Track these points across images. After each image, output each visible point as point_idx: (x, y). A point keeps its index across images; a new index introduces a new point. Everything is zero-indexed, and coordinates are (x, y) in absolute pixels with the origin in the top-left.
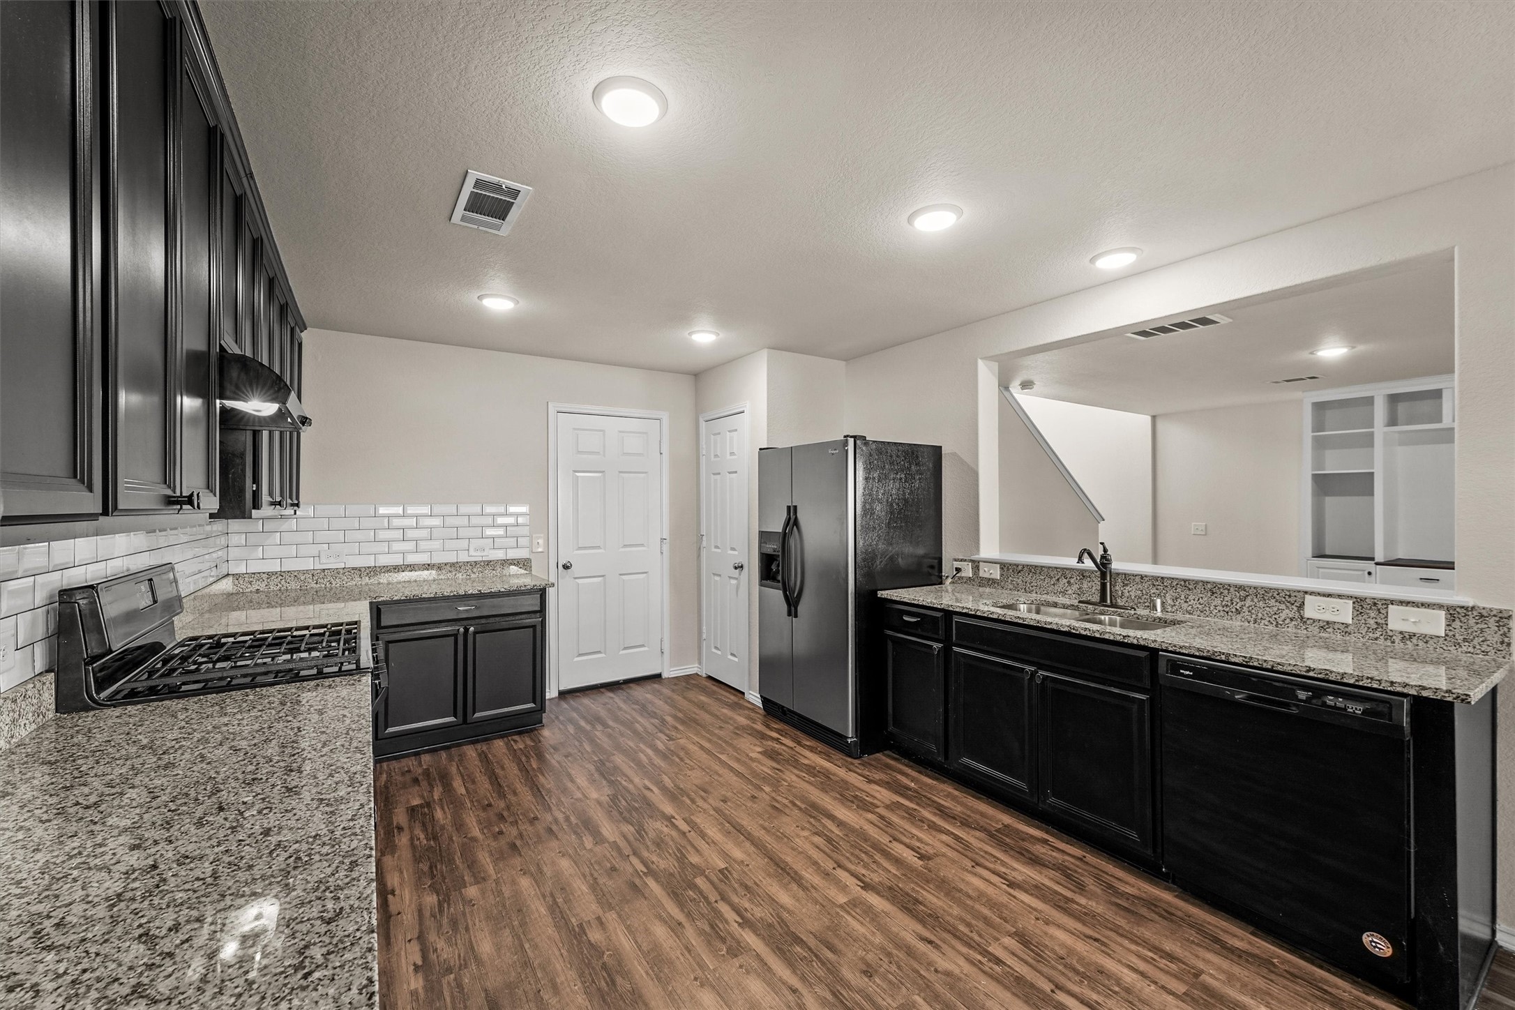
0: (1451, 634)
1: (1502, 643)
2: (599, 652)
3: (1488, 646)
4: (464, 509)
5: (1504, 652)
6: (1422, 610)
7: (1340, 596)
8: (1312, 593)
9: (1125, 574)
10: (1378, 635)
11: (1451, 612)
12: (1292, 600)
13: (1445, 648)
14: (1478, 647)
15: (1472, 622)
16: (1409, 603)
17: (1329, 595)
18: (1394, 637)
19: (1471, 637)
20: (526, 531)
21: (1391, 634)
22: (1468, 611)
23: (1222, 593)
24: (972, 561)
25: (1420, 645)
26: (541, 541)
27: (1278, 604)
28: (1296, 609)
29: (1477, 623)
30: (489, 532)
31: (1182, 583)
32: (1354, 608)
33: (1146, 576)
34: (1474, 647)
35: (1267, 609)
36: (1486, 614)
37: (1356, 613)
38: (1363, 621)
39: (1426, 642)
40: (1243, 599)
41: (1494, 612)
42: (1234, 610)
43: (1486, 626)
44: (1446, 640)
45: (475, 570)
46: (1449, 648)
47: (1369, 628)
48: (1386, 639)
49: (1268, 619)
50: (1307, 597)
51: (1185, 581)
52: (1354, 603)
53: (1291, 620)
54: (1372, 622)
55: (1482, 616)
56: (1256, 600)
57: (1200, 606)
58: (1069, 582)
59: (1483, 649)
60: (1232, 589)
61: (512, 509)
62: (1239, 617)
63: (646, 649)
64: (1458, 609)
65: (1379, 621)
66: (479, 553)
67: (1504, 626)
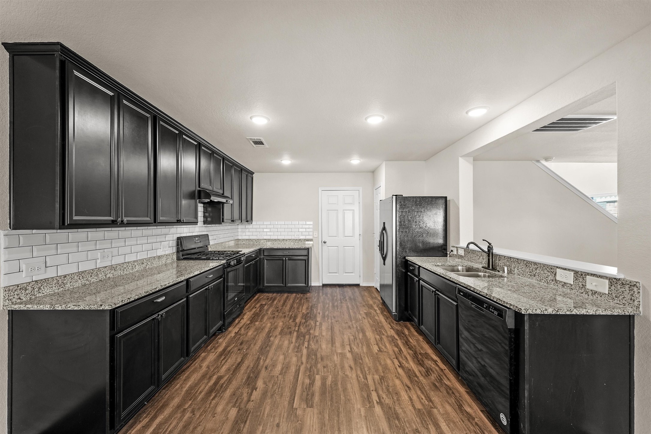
0: (610, 293)
1: (631, 299)
2: (336, 273)
3: (625, 300)
4: (294, 223)
5: (632, 305)
6: (599, 279)
7: (569, 270)
8: (559, 268)
9: (499, 255)
10: (582, 291)
11: (611, 281)
12: (552, 270)
13: (608, 300)
14: (621, 301)
15: (619, 287)
16: (594, 275)
17: (565, 269)
18: (589, 293)
19: (619, 295)
20: (311, 230)
21: (587, 291)
22: (617, 281)
23: (529, 266)
24: (457, 247)
25: (599, 298)
26: (317, 234)
27: (547, 272)
28: (554, 275)
29: (621, 288)
30: (300, 230)
31: (517, 260)
32: (574, 276)
33: (506, 256)
34: (620, 301)
35: (544, 274)
36: (624, 283)
37: (575, 279)
38: (577, 283)
39: (601, 297)
40: (536, 269)
41: (628, 283)
42: (533, 274)
43: (624, 290)
44: (608, 296)
45: (296, 242)
46: (610, 300)
47: (579, 287)
48: (586, 293)
49: (544, 280)
50: (558, 269)
51: (518, 259)
52: (574, 274)
53: (552, 281)
54: (580, 284)
55: (623, 284)
56: (540, 270)
57: (522, 272)
58: (483, 258)
59: (623, 302)
60: (533, 264)
61: (308, 223)
62: (535, 278)
63: (353, 274)
64: (613, 280)
65: (583, 284)
66: (297, 237)
67: (632, 290)
